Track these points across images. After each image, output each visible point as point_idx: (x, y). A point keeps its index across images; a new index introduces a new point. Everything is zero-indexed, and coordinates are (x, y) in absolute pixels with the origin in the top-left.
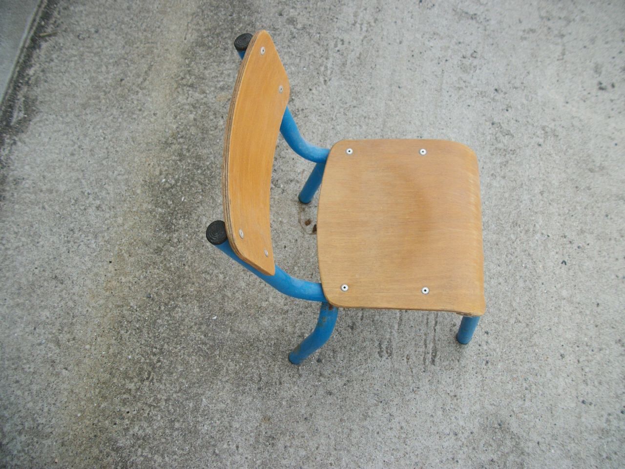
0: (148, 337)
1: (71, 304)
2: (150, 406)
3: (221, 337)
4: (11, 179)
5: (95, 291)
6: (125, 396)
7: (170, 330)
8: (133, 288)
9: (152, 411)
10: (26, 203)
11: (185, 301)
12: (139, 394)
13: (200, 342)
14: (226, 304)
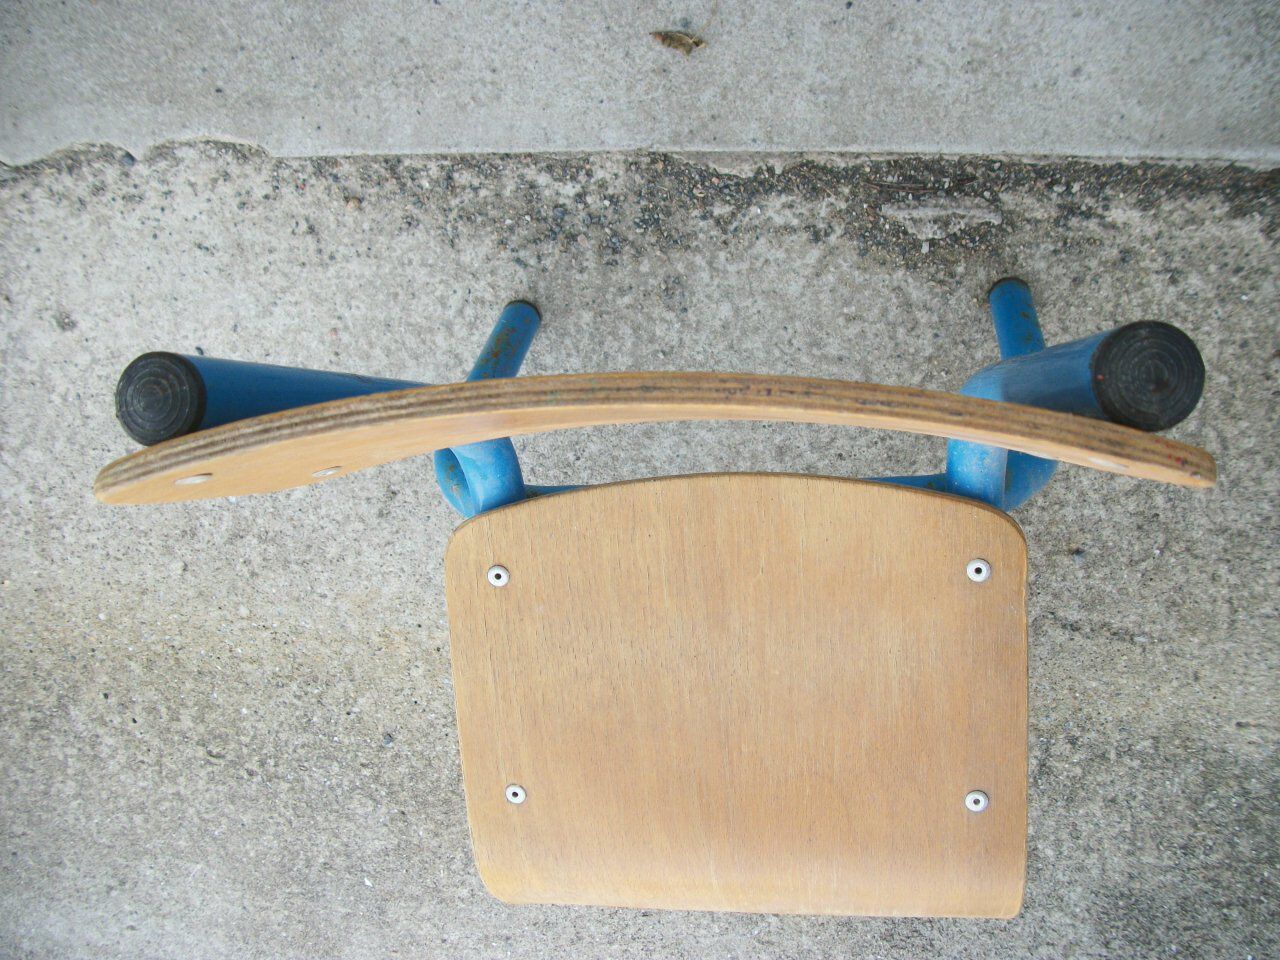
0: (296, 746)
1: (333, 551)
2: (159, 763)
3: (329, 895)
4: (680, 268)
5: (375, 606)
6: (163, 710)
7: (322, 792)
8: (400, 698)
9: (150, 769)
10: (601, 343)
11: (392, 820)
12: (176, 738)
13: (309, 854)
14: (402, 904)
